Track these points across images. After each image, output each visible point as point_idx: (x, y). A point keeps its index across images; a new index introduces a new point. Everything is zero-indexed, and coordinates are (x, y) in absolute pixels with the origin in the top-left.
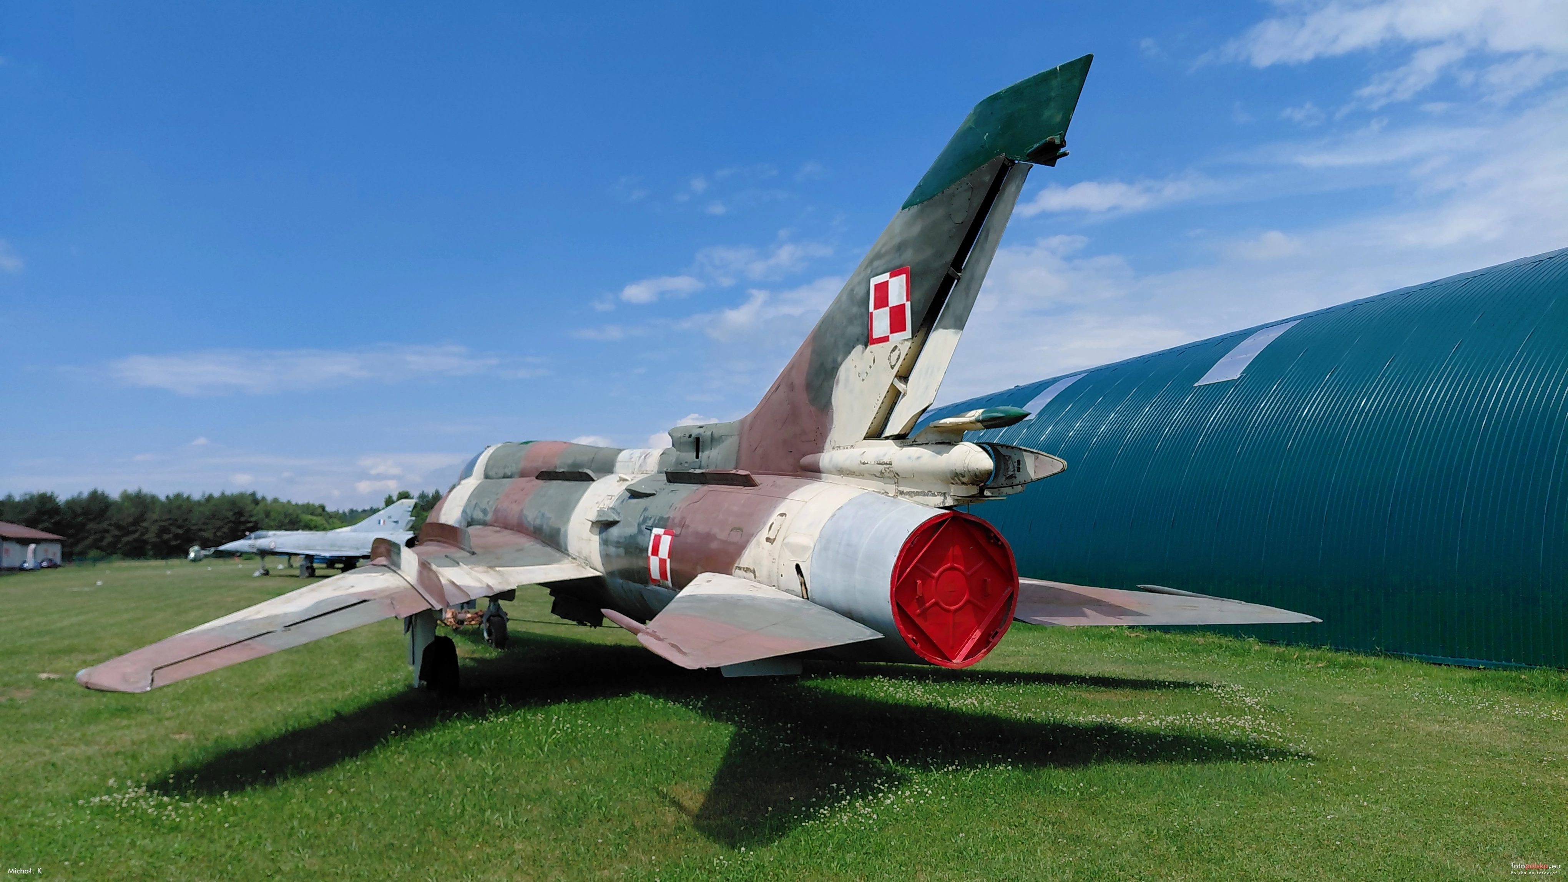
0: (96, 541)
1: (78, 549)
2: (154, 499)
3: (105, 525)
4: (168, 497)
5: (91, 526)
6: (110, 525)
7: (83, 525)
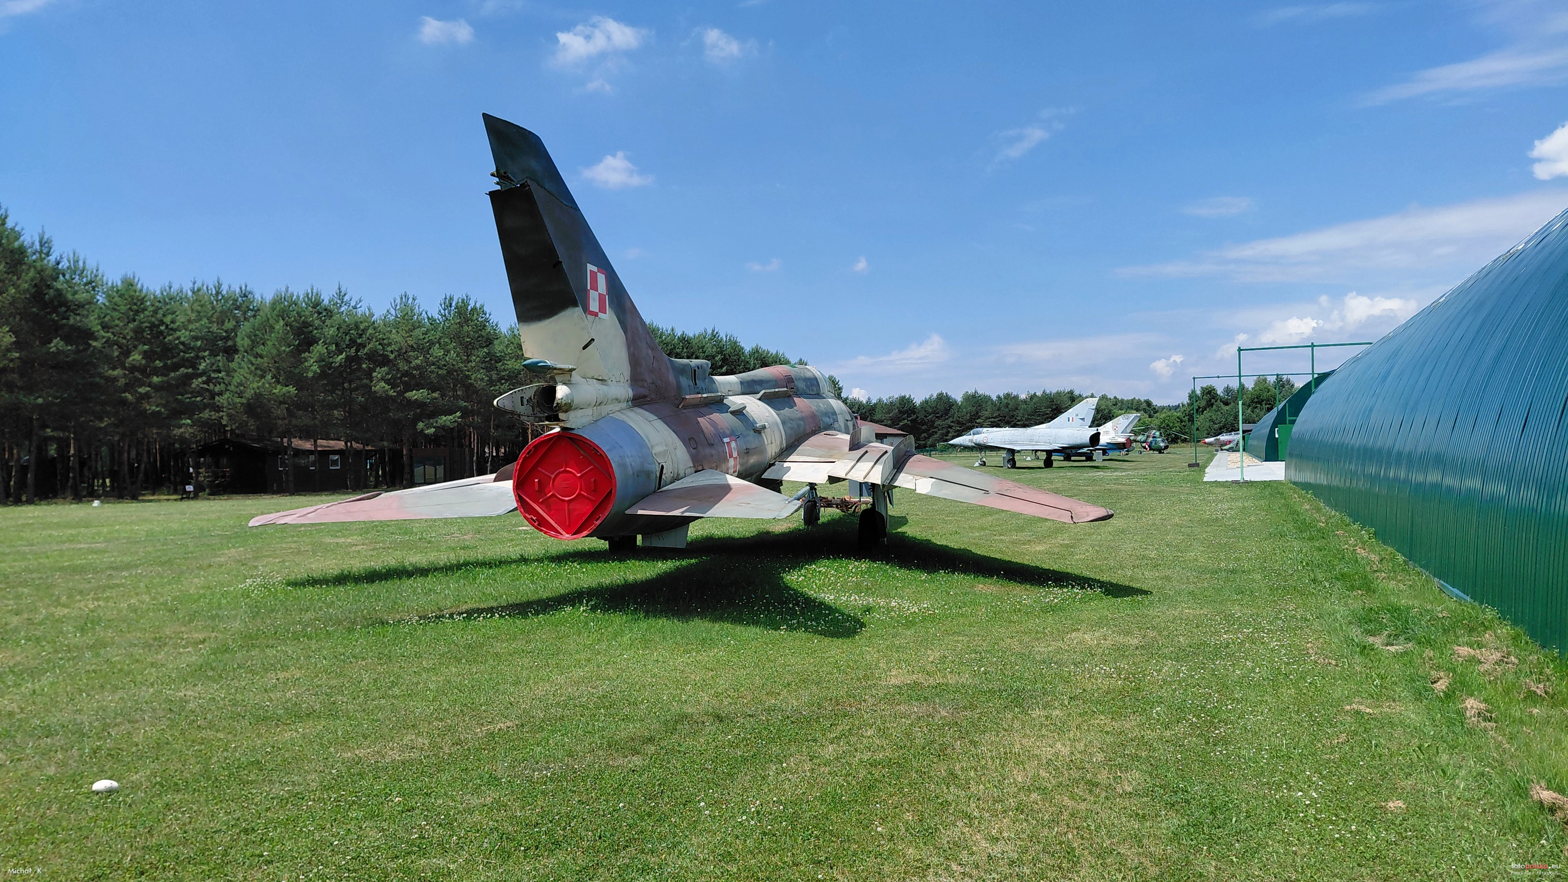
0: (942, 434)
1: (930, 442)
2: (987, 399)
3: (949, 422)
4: (999, 397)
5: (938, 422)
6: (952, 422)
7: (933, 422)
